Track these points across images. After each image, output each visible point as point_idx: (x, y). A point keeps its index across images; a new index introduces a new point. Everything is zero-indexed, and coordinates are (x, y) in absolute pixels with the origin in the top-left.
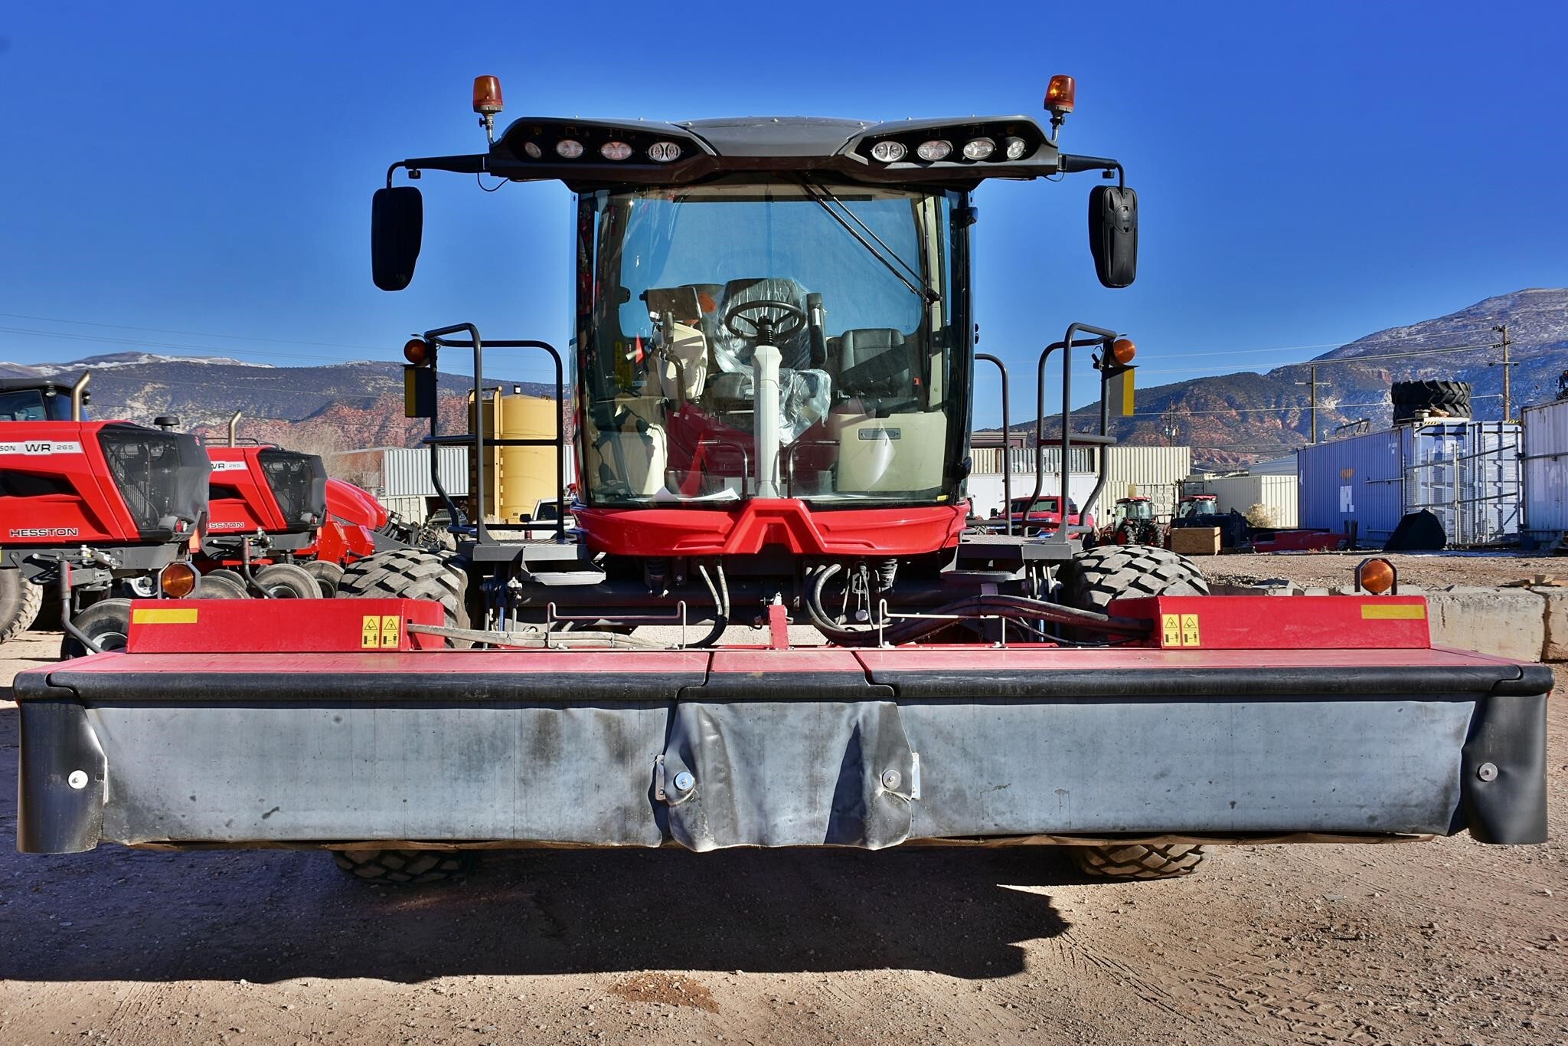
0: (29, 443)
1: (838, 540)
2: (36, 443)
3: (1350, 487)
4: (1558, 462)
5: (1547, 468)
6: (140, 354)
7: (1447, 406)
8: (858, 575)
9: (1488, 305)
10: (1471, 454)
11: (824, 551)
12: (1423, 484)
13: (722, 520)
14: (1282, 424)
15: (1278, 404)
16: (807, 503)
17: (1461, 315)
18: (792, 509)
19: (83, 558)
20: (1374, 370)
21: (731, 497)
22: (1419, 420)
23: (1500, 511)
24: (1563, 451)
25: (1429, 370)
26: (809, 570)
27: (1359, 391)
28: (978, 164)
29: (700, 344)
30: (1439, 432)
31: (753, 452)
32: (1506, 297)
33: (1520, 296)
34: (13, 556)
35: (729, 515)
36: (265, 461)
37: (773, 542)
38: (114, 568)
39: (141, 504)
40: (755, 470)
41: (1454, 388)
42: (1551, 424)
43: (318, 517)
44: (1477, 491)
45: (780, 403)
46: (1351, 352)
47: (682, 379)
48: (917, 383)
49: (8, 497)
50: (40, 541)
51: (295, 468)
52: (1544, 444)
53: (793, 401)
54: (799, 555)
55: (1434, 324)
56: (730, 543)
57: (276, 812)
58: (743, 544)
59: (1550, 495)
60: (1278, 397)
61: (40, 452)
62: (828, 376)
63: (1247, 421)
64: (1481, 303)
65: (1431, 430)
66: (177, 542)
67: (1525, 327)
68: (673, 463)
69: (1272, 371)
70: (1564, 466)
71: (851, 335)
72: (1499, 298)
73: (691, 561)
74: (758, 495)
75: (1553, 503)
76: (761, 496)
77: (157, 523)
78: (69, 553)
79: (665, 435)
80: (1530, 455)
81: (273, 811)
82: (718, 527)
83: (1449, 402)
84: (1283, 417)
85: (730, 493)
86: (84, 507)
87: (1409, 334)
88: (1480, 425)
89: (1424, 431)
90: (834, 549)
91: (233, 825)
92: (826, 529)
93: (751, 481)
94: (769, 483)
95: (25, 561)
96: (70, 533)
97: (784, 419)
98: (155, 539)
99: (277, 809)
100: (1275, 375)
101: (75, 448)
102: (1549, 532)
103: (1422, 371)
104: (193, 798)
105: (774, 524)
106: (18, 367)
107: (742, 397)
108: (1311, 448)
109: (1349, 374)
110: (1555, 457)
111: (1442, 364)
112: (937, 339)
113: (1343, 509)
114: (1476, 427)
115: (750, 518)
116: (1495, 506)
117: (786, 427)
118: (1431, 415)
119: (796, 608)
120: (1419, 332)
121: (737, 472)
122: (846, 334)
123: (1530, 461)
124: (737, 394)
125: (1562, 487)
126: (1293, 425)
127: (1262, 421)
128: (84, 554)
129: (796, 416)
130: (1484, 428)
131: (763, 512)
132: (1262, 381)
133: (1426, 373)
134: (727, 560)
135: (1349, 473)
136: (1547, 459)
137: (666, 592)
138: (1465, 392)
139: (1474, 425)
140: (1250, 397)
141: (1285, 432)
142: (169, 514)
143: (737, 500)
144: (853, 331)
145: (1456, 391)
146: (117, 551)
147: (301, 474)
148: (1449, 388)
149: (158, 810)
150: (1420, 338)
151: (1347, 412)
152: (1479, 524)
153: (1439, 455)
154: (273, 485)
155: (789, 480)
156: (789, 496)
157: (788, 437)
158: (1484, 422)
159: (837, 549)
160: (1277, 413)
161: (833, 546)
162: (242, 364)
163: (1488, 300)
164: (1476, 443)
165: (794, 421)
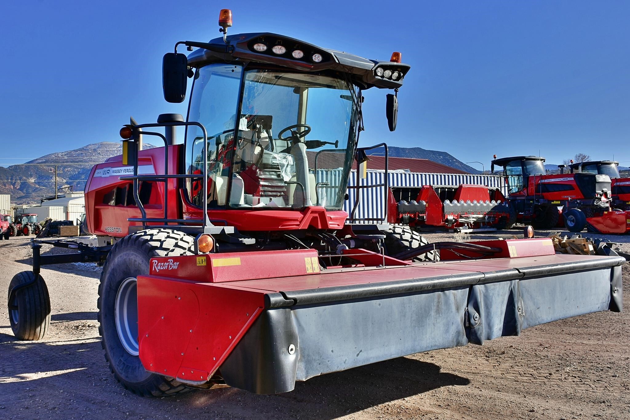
1: (332, 223)
9: (90, 147)
11: (329, 228)
14: (13, 187)
15: (11, 179)
17: (80, 150)
18: (323, 210)
20: (49, 168)
25: (69, 169)
27: (43, 176)
32: (96, 144)
33: (101, 144)
37: (312, 223)
46: (40, 161)
55: (71, 152)
56: (301, 225)
57: (361, 353)
58: (304, 225)
60: (12, 177)
64: (87, 146)
67: (102, 156)
69: (10, 167)
72: (94, 145)
81: (360, 352)
82: (298, 218)
84: (14, 185)
87: (62, 156)
91: (347, 362)
92: (330, 219)
99: (361, 351)
100: (11, 168)
103: (67, 169)
104: (332, 351)
105: (314, 216)
109: (39, 169)
111: (74, 167)
115: (309, 214)
120: (65, 155)
126: (18, 188)
127: (5, 186)
132: (5, 170)
133: (68, 170)
141: (14, 190)
149: (319, 360)
150: (66, 158)
151: (39, 183)
159: (332, 227)
160: (11, 183)
161: (331, 225)
163: (90, 145)
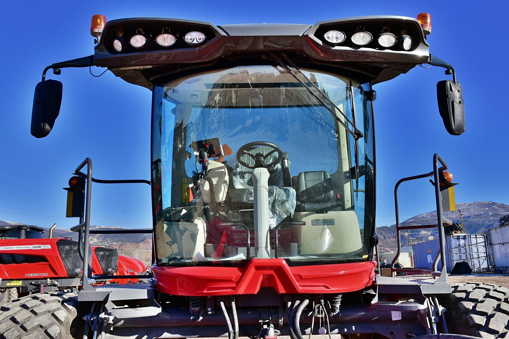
0: (34, 246)
1: (307, 284)
2: (36, 246)
3: (431, 255)
4: (504, 245)
5: (500, 247)
6: (96, 226)
7: (458, 230)
8: (318, 305)
10: (469, 245)
11: (298, 291)
12: (455, 253)
13: (235, 272)
16: (288, 261)
18: (278, 265)
19: (48, 283)
21: (242, 258)
22: (452, 235)
23: (479, 261)
24: (506, 242)
26: (289, 304)
28: (387, 51)
29: (223, 170)
30: (458, 238)
31: (254, 232)
34: (26, 283)
35: (238, 269)
36: (97, 251)
37: (266, 286)
38: (59, 286)
39: (70, 265)
40: (254, 243)
41: (460, 225)
42: (500, 234)
43: (114, 270)
44: (471, 255)
45: (269, 204)
47: (213, 190)
48: (339, 197)
49: (26, 263)
50: (35, 278)
51: (107, 254)
52: (498, 240)
53: (276, 203)
54: (282, 295)
55: (432, 213)
56: (239, 288)
58: (249, 287)
59: (503, 256)
61: (37, 249)
62: (294, 191)
63: (386, 239)
65: (456, 237)
66: (80, 277)
68: (209, 240)
69: (391, 226)
70: (507, 247)
71: (303, 175)
73: (216, 299)
74: (256, 256)
75: (504, 258)
76: (258, 257)
77: (74, 271)
78: (44, 281)
79: (205, 224)
80: (494, 243)
82: (232, 278)
83: (459, 229)
85: (241, 256)
86: (50, 266)
87: (426, 216)
88: (470, 236)
89: (454, 238)
90: (306, 290)
92: (300, 278)
93: (252, 249)
94: (264, 249)
95: (30, 284)
96: (45, 275)
97: (271, 213)
98: (73, 276)
101: (49, 247)
102: (503, 267)
105: (267, 275)
106: (64, 230)
107: (247, 201)
108: (416, 244)
110: (503, 244)
112: (348, 174)
113: (429, 262)
114: (469, 236)
115: (252, 271)
116: (477, 260)
117: (272, 218)
118: (455, 233)
119: (281, 325)
121: (244, 244)
122: (300, 174)
123: (494, 245)
124: (245, 200)
125: (507, 253)
127: (390, 239)
128: (48, 282)
129: (277, 212)
130: (472, 237)
131: (260, 267)
132: (389, 228)
134: (238, 298)
135: (430, 251)
136: (500, 245)
137: (201, 318)
138: (463, 226)
139: (468, 236)
140: (386, 233)
142: (78, 268)
143: (244, 260)
144: (304, 172)
145: (461, 226)
146: (60, 280)
147: (109, 256)
148: (458, 225)
152: (473, 265)
153: (459, 245)
154: (99, 259)
155: (276, 247)
156: (276, 257)
157: (274, 223)
158: (471, 235)
159: (308, 291)
161: (304, 288)
162: (123, 228)
164: (470, 242)
165: (277, 214)
